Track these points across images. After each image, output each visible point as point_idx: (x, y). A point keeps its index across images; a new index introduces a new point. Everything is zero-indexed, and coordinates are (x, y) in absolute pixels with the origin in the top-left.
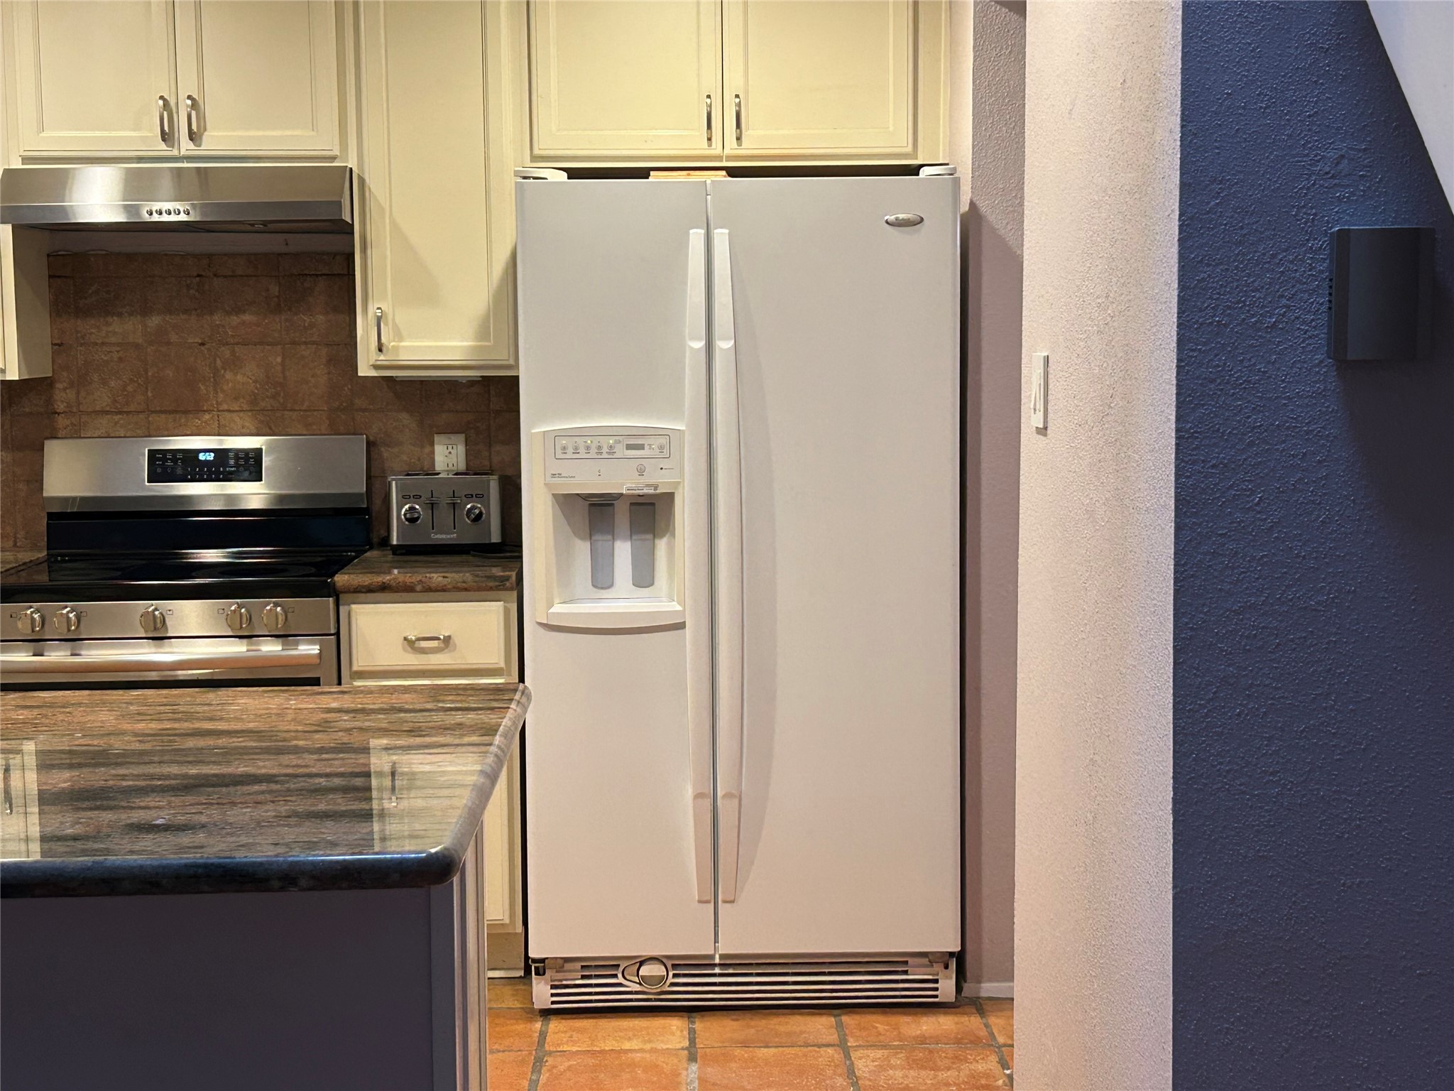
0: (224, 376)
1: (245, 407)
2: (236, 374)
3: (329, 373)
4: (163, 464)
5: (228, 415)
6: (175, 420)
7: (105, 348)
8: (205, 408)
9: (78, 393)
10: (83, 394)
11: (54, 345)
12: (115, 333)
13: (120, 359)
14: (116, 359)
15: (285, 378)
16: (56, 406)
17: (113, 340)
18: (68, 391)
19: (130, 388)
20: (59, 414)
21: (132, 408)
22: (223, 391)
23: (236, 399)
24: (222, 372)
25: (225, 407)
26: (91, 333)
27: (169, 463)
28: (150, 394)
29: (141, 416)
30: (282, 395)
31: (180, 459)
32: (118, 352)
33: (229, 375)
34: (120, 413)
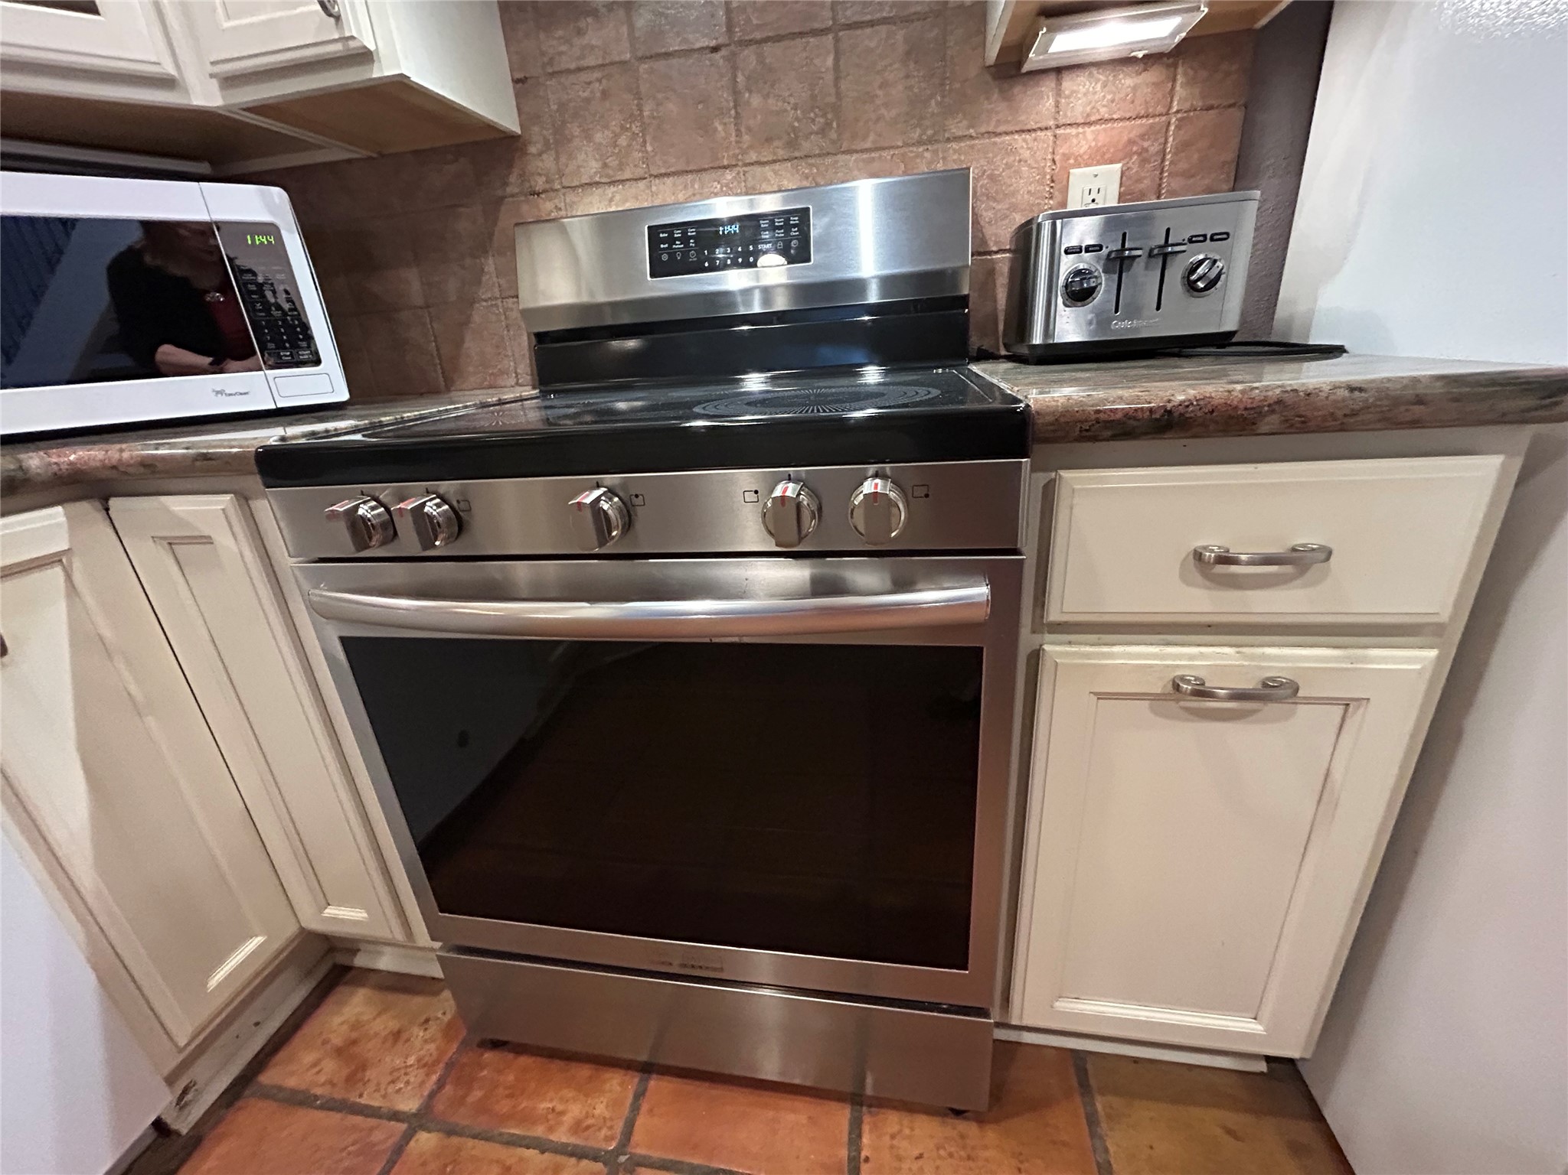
0: (748, 103)
1: (781, 153)
2: (767, 96)
3: (907, 77)
4: (670, 247)
5: (758, 169)
6: (686, 187)
7: (584, 77)
8: (726, 162)
9: (557, 159)
10: (563, 159)
11: (516, 81)
12: (592, 47)
13: (605, 94)
14: (598, 95)
15: (838, 95)
16: (533, 183)
17: (591, 61)
18: (545, 156)
19: (623, 141)
20: (538, 194)
21: (627, 175)
22: (749, 129)
23: (769, 140)
24: (747, 95)
25: (753, 156)
26: (561, 53)
27: (678, 245)
28: (649, 148)
29: (642, 184)
30: (835, 125)
31: (692, 237)
32: (600, 81)
33: (756, 101)
34: (613, 183)
